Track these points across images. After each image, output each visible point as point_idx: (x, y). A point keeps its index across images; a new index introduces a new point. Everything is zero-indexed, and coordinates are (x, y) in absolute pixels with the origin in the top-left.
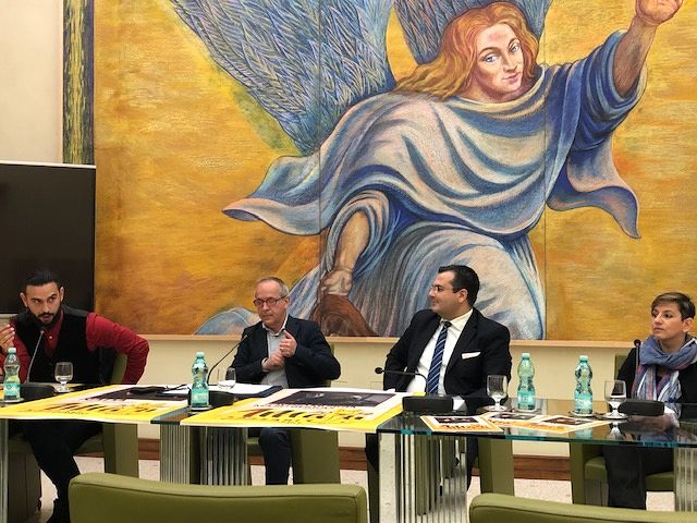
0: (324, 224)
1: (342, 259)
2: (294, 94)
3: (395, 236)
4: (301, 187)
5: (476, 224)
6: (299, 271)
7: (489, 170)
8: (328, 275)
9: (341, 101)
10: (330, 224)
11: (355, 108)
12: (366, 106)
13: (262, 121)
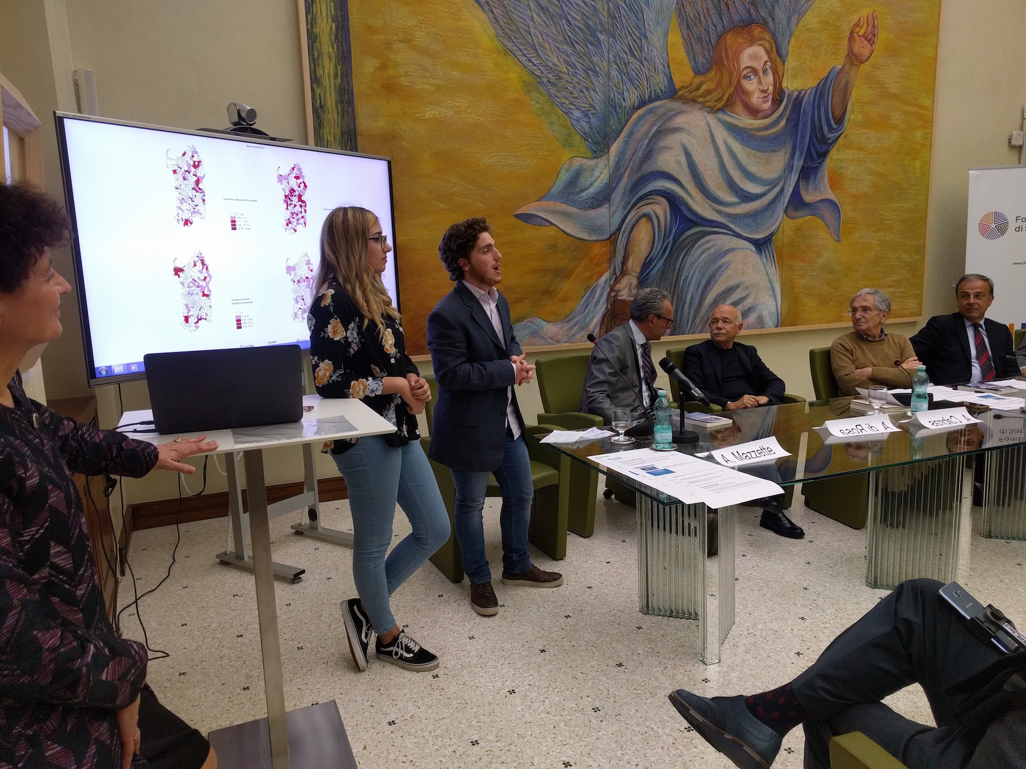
0: (613, 229)
1: (630, 264)
2: (584, 90)
3: (675, 240)
4: (592, 190)
5: (737, 230)
6: (590, 277)
7: (747, 181)
8: (617, 281)
9: (628, 104)
10: (619, 229)
11: (641, 112)
12: (650, 111)
13: (554, 118)
